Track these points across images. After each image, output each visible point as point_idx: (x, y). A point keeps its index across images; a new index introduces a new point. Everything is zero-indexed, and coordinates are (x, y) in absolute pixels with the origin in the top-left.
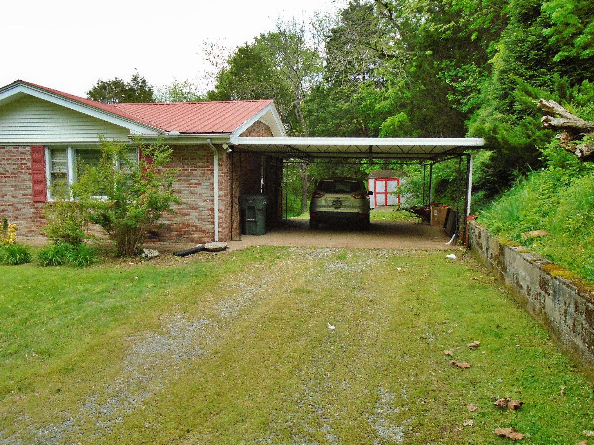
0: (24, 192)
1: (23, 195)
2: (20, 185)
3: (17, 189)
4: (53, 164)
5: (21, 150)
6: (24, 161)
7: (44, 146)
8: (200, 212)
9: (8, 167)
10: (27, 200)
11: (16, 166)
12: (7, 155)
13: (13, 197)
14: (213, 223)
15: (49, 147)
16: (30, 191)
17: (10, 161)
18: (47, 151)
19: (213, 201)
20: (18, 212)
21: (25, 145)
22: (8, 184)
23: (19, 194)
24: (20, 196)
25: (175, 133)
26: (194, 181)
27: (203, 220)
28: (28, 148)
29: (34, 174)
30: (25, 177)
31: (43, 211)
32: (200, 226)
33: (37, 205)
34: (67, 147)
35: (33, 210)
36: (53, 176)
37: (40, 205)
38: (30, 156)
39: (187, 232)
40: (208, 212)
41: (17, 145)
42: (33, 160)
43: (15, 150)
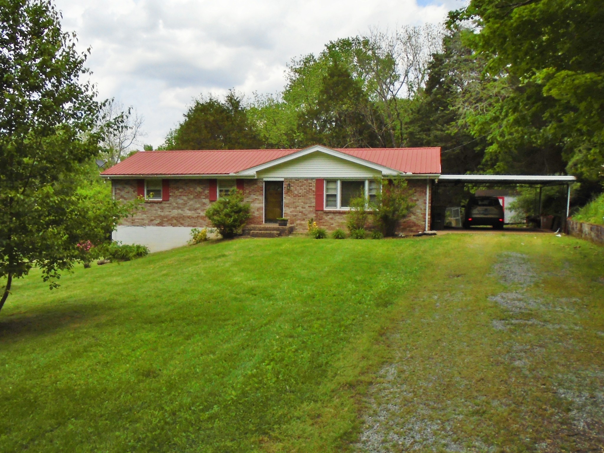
0: (309, 205)
1: (309, 206)
2: (308, 201)
3: (305, 203)
4: (327, 189)
5: (310, 181)
6: (311, 188)
7: (324, 179)
8: (417, 216)
9: (300, 191)
10: (311, 209)
11: (305, 191)
12: (300, 184)
13: (302, 208)
14: (425, 221)
15: (326, 180)
16: (314, 204)
17: (302, 187)
18: (325, 182)
19: (425, 209)
20: (305, 217)
21: (312, 179)
22: (300, 201)
23: (307, 206)
24: (307, 207)
25: (410, 173)
26: (415, 198)
27: (419, 220)
28: (314, 180)
29: (316, 195)
30: (311, 196)
31: (321, 215)
32: (417, 223)
33: (317, 212)
34: (337, 180)
35: (315, 215)
36: (328, 196)
37: (319, 212)
38: (315, 185)
39: (410, 227)
40: (422, 215)
41: (307, 179)
42: (317, 188)
43: (305, 182)
